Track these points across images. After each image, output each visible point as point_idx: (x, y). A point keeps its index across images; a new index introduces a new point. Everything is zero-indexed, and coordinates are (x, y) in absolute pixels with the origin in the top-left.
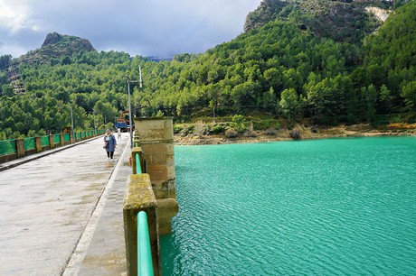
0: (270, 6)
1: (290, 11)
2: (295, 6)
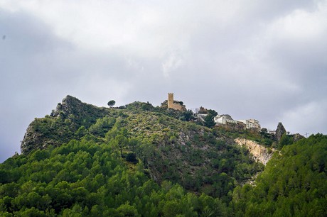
0: (74, 112)
1: (110, 127)
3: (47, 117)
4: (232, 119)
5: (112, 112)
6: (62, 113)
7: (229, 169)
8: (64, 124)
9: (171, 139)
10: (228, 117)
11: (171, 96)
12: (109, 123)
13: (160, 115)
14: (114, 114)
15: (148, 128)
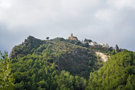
0: (31, 43)
1: (45, 48)
2: (50, 45)
3: (20, 45)
4: (97, 43)
5: (47, 42)
6: (26, 43)
7: (92, 65)
8: (27, 48)
9: (69, 53)
10: (95, 43)
11: (72, 35)
12: (45, 46)
13: (66, 43)
14: (48, 43)
15: (60, 49)
